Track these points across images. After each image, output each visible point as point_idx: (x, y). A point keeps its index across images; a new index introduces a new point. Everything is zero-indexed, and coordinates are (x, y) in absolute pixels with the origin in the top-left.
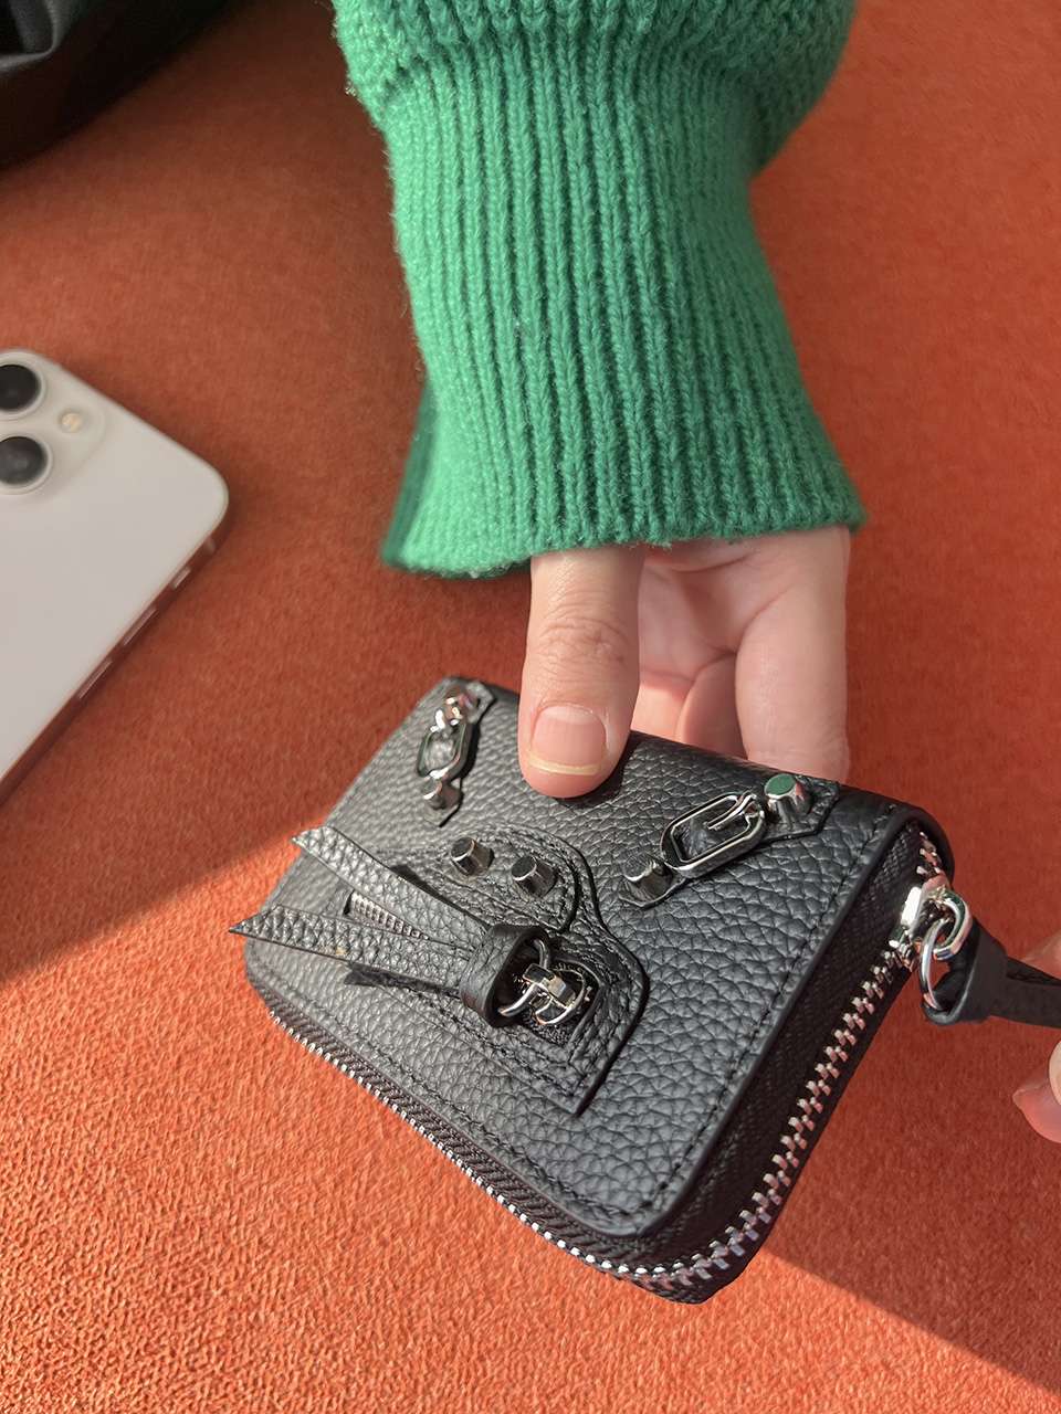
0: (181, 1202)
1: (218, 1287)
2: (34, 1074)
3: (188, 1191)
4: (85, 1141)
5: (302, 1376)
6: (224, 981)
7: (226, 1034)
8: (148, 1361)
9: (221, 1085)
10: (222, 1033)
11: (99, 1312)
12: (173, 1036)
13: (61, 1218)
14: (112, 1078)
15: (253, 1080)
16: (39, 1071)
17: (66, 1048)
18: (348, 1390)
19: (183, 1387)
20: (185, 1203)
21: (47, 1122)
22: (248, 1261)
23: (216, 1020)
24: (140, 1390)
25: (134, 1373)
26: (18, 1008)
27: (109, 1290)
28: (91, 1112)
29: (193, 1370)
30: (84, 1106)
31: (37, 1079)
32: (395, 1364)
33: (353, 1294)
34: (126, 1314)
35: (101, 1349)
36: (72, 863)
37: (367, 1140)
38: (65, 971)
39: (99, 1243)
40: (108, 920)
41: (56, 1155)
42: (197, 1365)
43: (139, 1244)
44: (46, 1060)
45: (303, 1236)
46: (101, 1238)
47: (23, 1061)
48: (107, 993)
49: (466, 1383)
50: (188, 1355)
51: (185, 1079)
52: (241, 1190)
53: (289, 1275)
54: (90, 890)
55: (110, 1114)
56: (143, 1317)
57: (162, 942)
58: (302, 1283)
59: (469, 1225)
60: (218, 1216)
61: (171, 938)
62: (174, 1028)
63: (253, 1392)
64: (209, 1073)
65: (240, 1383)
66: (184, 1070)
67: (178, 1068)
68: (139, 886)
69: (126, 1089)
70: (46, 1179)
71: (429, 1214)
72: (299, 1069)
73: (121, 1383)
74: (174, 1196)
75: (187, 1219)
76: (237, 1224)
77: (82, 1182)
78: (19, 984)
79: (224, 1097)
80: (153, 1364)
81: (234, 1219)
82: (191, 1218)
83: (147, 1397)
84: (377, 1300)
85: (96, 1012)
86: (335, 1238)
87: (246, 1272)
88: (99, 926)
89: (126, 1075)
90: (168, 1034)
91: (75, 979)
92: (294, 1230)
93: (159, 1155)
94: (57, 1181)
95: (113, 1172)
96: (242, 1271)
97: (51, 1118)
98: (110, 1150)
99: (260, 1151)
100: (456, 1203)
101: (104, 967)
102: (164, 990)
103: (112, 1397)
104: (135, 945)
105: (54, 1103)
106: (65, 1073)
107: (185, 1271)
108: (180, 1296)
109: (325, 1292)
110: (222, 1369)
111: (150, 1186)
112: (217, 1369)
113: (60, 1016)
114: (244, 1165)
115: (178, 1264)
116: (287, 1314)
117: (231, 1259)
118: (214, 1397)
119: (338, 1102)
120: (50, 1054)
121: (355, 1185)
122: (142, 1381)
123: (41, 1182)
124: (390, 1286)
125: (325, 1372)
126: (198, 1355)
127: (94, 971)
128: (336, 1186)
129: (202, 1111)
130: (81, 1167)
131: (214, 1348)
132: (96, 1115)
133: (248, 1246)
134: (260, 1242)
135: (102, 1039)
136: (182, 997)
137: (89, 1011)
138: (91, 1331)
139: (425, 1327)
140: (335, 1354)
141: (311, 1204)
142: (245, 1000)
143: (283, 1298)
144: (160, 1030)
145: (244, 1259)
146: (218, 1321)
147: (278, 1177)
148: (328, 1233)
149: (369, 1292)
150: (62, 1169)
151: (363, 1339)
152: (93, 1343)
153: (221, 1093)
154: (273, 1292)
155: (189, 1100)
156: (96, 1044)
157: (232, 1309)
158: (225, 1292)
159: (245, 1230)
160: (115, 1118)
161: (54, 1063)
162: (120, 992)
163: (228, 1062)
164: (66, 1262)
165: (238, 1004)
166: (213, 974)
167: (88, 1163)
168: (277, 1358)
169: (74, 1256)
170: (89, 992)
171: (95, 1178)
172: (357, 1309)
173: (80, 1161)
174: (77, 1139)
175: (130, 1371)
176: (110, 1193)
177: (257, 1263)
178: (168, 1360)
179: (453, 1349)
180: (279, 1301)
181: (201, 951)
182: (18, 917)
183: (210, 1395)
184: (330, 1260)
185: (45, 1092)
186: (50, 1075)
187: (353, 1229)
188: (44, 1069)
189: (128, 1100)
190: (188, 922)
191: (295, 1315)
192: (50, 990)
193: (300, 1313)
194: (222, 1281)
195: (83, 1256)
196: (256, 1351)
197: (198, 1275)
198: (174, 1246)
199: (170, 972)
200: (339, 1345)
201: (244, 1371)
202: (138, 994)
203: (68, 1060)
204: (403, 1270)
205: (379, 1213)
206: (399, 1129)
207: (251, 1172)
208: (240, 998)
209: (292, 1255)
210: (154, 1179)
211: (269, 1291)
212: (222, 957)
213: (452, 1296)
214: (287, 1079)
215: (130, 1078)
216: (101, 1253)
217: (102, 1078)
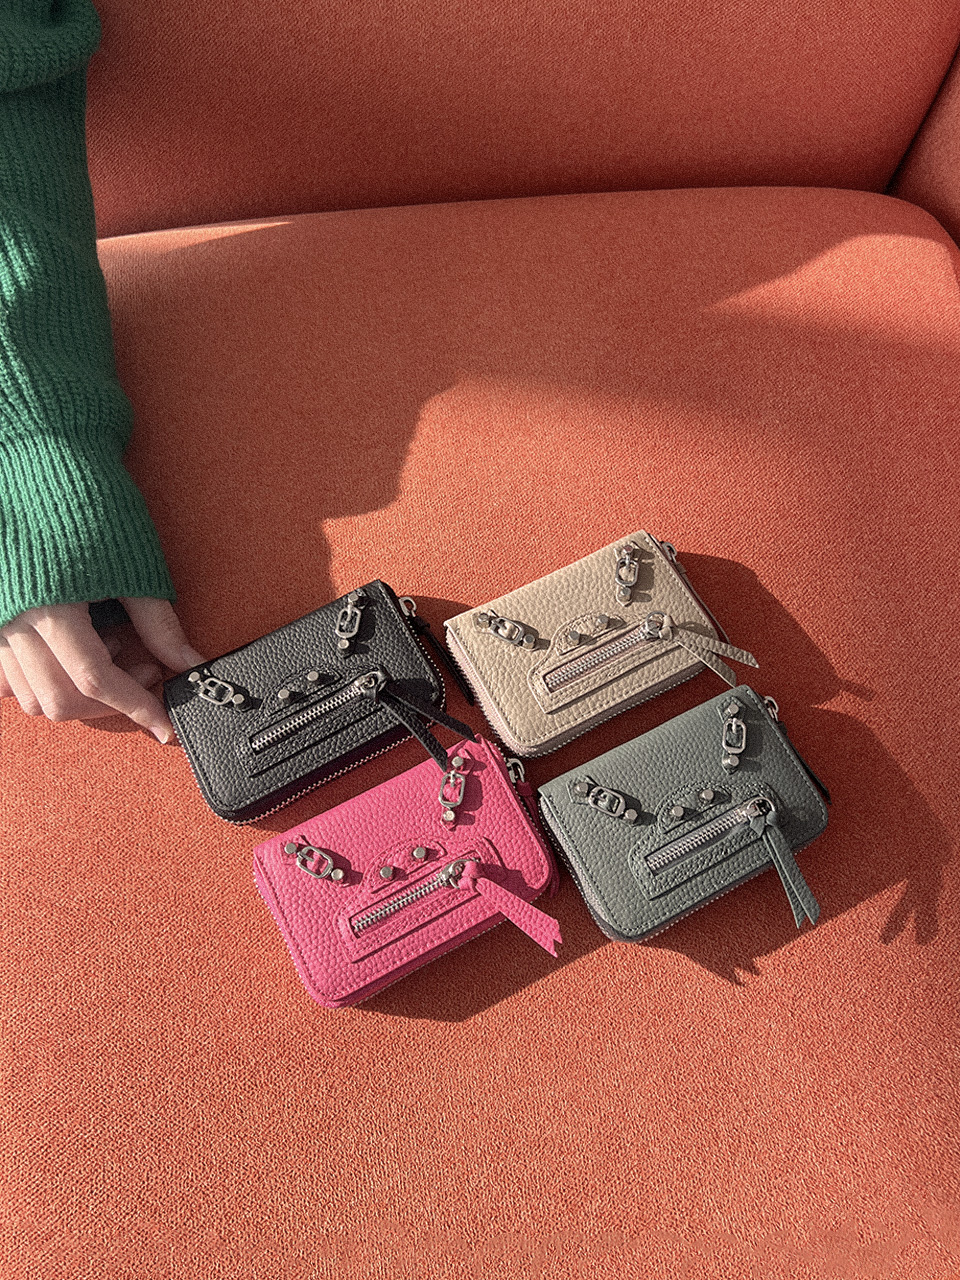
0: (599, 1108)
1: (628, 1142)
3: (601, 1102)
4: (550, 1092)
8: (609, 1185)
12: (571, 1033)
19: (628, 1193)
25: (605, 1192)
29: (630, 1183)
34: (593, 1166)
42: (631, 1181)
43: (588, 1132)
50: (625, 1176)
51: (583, 1051)
52: (624, 1094)
53: (657, 1128)
56: (601, 1165)
60: (618, 1110)
66: (580, 1047)
70: (538, 1114)
74: (595, 1106)
76: (627, 1111)
80: (612, 1186)
81: (625, 1109)
87: (638, 1132)
94: (543, 1113)
96: (636, 1132)
106: (530, 1063)
108: (613, 1151)
112: (640, 1179)
115: (608, 1136)
116: (662, 1146)
117: (630, 1128)
118: (643, 1193)
121: (672, 1078)
128: (664, 1081)
130: (551, 1104)
141: (656, 1093)
145: (635, 1127)
146: (633, 1158)
152: (583, 1184)
153: (600, 1053)
154: (653, 1138)
156: (539, 1047)
157: (637, 1150)
158: (632, 1144)
163: (599, 1038)
164: (560, 1150)
167: (554, 1102)
169: (562, 1146)
176: (568, 1112)
183: (640, 1193)
185: (525, 1075)
187: (678, 1099)
194: (629, 1139)
195: (566, 1145)
196: (654, 1167)
198: (603, 1129)
200: (689, 1154)
203: (529, 1058)
209: (655, 1119)
211: (650, 1138)
216: (573, 1141)
217: (547, 1062)
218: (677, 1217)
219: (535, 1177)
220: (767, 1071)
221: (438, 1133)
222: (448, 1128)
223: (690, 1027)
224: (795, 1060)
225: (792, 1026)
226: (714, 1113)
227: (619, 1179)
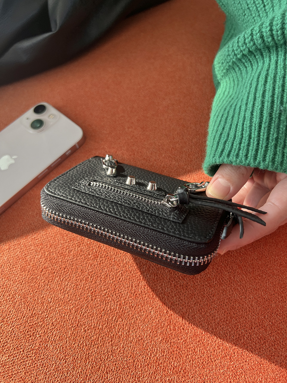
0: (34, 308)
1: (39, 334)
2: (7, 268)
3: (37, 306)
4: (15, 288)
5: (56, 366)
6: (58, 251)
7: (55, 265)
8: (17, 352)
9: (51, 278)
10: (54, 264)
11: (7, 335)
12: (42, 263)
13: (4, 307)
14: (25, 272)
15: (60, 278)
16: (8, 267)
17: (16, 262)
18: (67, 373)
19: (24, 362)
20: (35, 309)
21: (7, 281)
22: (48, 329)
23: (54, 261)
24: (13, 360)
25: (12, 354)
26: (7, 251)
27: (11, 329)
28: (18, 280)
29: (27, 357)
30: (17, 278)
31: (8, 269)
32: (82, 369)
33: (74, 344)
34: (14, 337)
35: (6, 345)
36: (28, 217)
37: (86, 300)
38: (20, 243)
39: (12, 316)
40: (33, 232)
41: (7, 290)
42: (29, 356)
43: (21, 318)
44: (11, 265)
45: (64, 324)
46: (13, 314)
47: (5, 264)
48: (29, 250)
49: (101, 380)
50: (27, 352)
51: (43, 275)
52: (50, 308)
53: (58, 335)
54: (31, 224)
55: (22, 282)
56: (18, 338)
57: (45, 239)
58: (61, 338)
59: (110, 331)
60: (43, 314)
61: (47, 238)
62: (43, 262)
63: (42, 368)
64: (49, 275)
65: (39, 364)
66: (43, 273)
67: (41, 272)
68: (43, 225)
69: (28, 276)
70: (3, 296)
71: (99, 325)
72: (72, 278)
73: (8, 356)
74: (33, 306)
75: (35, 313)
77: (12, 298)
78: (9, 245)
79: (51, 282)
80: (18, 353)
81: (47, 316)
82: (36, 313)
83: (14, 362)
84: (80, 348)
85: (25, 254)
86: (72, 327)
87: (47, 332)
88: (31, 233)
89: (29, 272)
90: (41, 263)
91: (22, 246)
92: (62, 322)
93: (32, 294)
94: (6, 297)
95: (20, 297)
96: (46, 331)
97: (8, 280)
98: (20, 291)
99: (57, 298)
100: (107, 324)
101: (30, 243)
102: (43, 251)
103: (5, 360)
104: (38, 239)
105: (10, 276)
106: (14, 269)
107: (31, 328)
108: (29, 335)
109: (66, 342)
110: (35, 358)
111: (28, 302)
112: (34, 358)
113: (17, 254)
114: (53, 301)
115: (30, 326)
116: (55, 346)
117: (44, 327)
118: (31, 367)
119: (80, 288)
120: (12, 263)
121: (80, 313)
122: (14, 357)
123: (2, 296)
124: (85, 344)
125: (62, 366)
126: (30, 353)
127: (27, 244)
128: (75, 312)
129: (45, 284)
130: (12, 294)
131: (34, 352)
132: (19, 281)
133: (49, 324)
134: (52, 323)
135: (25, 261)
136: (47, 253)
137: (24, 254)
138: (4, 340)
139: (92, 359)
140: (66, 361)
141: (68, 316)
142: (62, 257)
143: (55, 341)
144: (39, 261)
145: (47, 328)
146: (37, 344)
147: (61, 306)
148: (71, 325)
149: (78, 345)
150: (8, 294)
151: (74, 359)
152: (4, 343)
153: (51, 280)
154: (53, 339)
155: (43, 281)
156: (23, 263)
157: (41, 342)
158: (40, 336)
159: (49, 320)
160: (23, 283)
161: (13, 266)
162: (32, 250)
163: (54, 273)
164: (3, 319)
165: (60, 257)
166: (55, 249)
167: (14, 293)
168: (50, 359)
169: (5, 318)
170: (25, 249)
171: (15, 298)
172: (74, 349)
173: (12, 292)
174: (13, 287)
175: (11, 354)
176: (18, 302)
177: (50, 330)
178: (22, 353)
179: (99, 368)
180: (54, 342)
181: (54, 242)
182: (13, 229)
183: (30, 366)
184: (70, 333)
186: (11, 269)
187: (77, 325)
188: (10, 267)
189: (28, 278)
190: (52, 235)
191: (57, 347)
192: (16, 247)
193: (59, 347)
195: (7, 318)
196: (45, 355)
197: (34, 330)
198: (30, 320)
199: (45, 247)
200: (67, 359)
201: (41, 361)
202: (36, 251)
203: (16, 266)
204: (89, 340)
205: (86, 322)
206: (95, 299)
207: (54, 303)
208: (61, 256)
209: (60, 329)
210: (29, 300)
211: (52, 338)
212: (59, 245)
213: (102, 351)
214: (68, 280)
215: (29, 273)
216: (12, 318)
217: (23, 272)
220: (136, 337)
223: (105, 290)
224: (156, 338)
225: (163, 318)
226: (93, 343)
227: (23, 351)
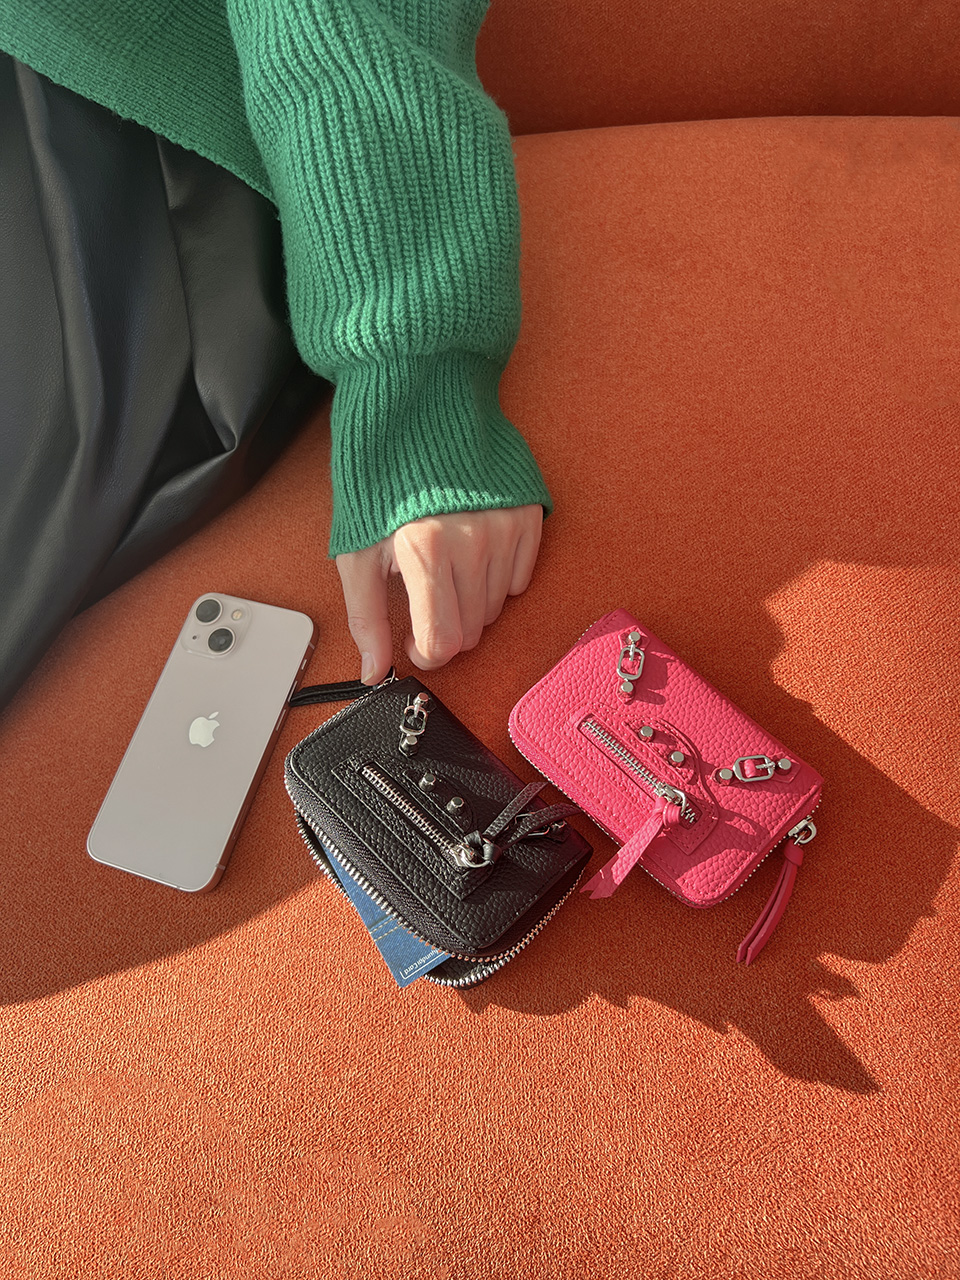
218: (431, 1104)
219: (299, 1035)
221: (218, 975)
222: (228, 972)
